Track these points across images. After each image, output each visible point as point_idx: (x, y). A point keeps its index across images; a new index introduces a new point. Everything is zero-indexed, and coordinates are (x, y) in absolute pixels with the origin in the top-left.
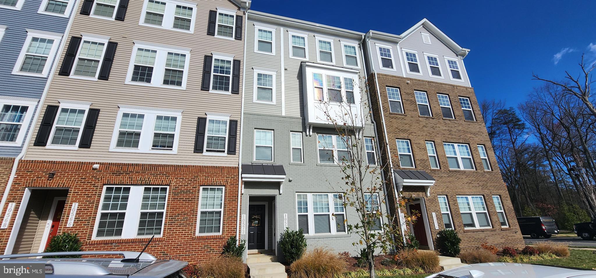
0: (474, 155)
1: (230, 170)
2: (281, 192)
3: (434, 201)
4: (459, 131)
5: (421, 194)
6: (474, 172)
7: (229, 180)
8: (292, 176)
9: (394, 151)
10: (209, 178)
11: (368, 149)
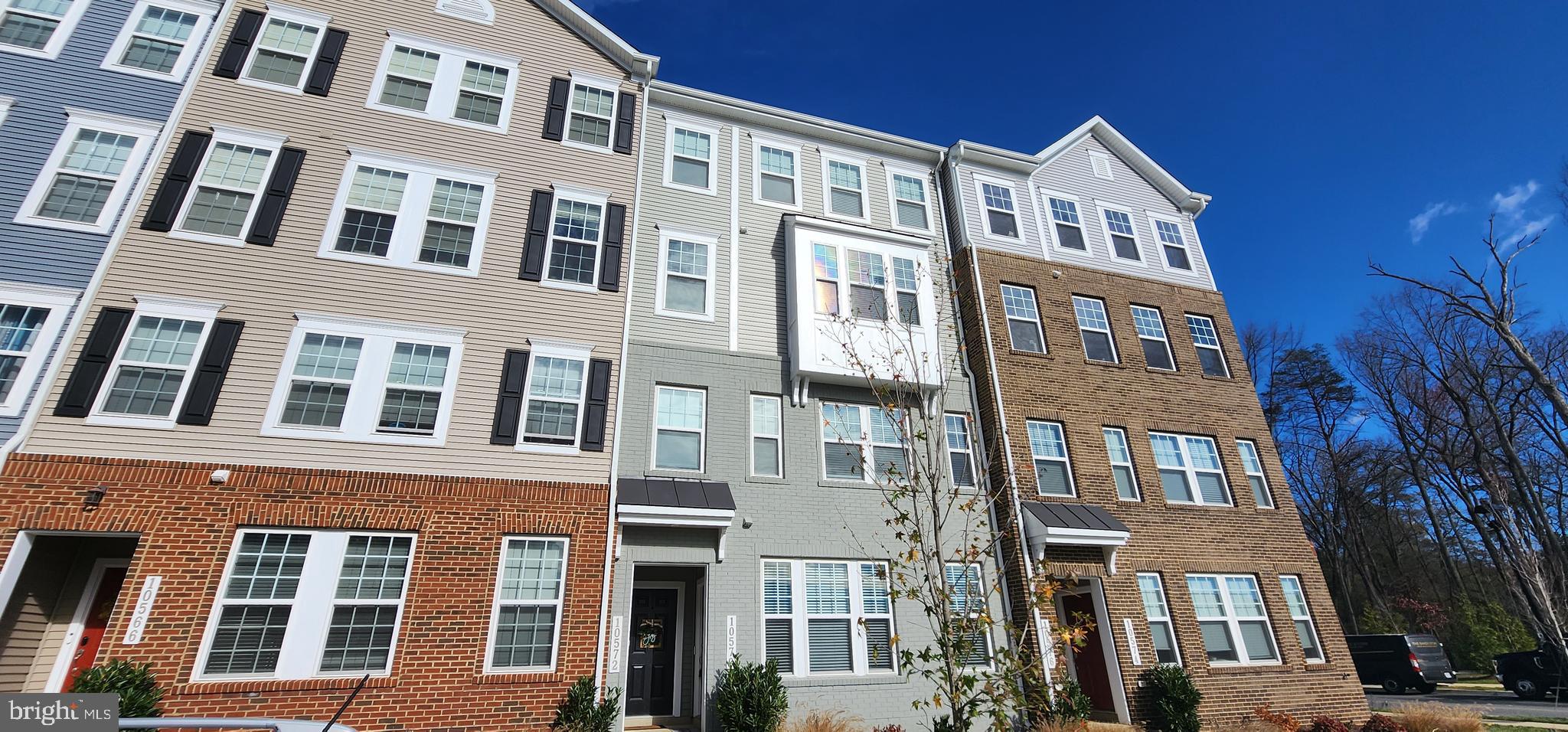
0: (1229, 465)
1: (586, 492)
2: (722, 555)
3: (1128, 586)
4: (1190, 402)
5: (1093, 568)
6: (1230, 512)
7: (583, 520)
8: (751, 511)
9: (1022, 449)
10: (527, 514)
11: (953, 444)
